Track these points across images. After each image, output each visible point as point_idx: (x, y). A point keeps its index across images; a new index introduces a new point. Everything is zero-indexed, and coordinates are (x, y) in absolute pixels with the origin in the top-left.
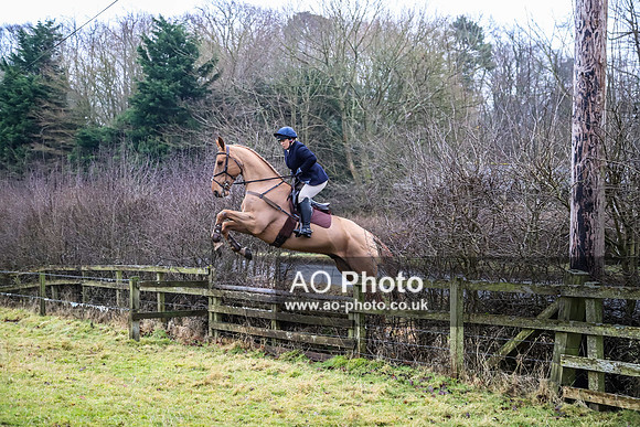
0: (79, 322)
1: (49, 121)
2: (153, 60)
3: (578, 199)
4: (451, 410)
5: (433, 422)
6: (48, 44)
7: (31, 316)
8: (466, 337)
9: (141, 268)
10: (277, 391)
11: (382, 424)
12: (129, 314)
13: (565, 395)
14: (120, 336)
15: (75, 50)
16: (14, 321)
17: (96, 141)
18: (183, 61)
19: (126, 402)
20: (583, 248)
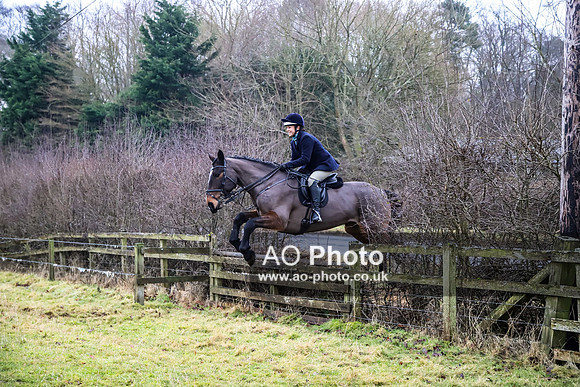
0: (86, 287)
1: (56, 97)
2: (155, 38)
3: (568, 168)
4: (446, 370)
5: (428, 382)
6: (56, 23)
7: (44, 283)
8: (458, 302)
9: (145, 235)
10: (278, 352)
11: (380, 384)
12: (133, 280)
13: (555, 358)
14: (125, 300)
15: (81, 30)
16: (25, 286)
17: (100, 116)
18: (184, 39)
19: (134, 361)
20: (574, 216)
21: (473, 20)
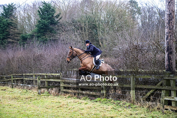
0: (23, 90)
1: (13, 32)
2: (42, 14)
3: (168, 51)
4: (132, 113)
5: (127, 116)
6: (12, 10)
7: (9, 88)
8: (136, 92)
9: (41, 74)
10: (81, 108)
11: (112, 117)
12: (37, 87)
13: (165, 108)
14: (35, 94)
15: (19, 12)
16: (4, 90)
17: (26, 38)
18: (51, 14)
19: (38, 112)
20: (169, 65)
21: (139, 6)
